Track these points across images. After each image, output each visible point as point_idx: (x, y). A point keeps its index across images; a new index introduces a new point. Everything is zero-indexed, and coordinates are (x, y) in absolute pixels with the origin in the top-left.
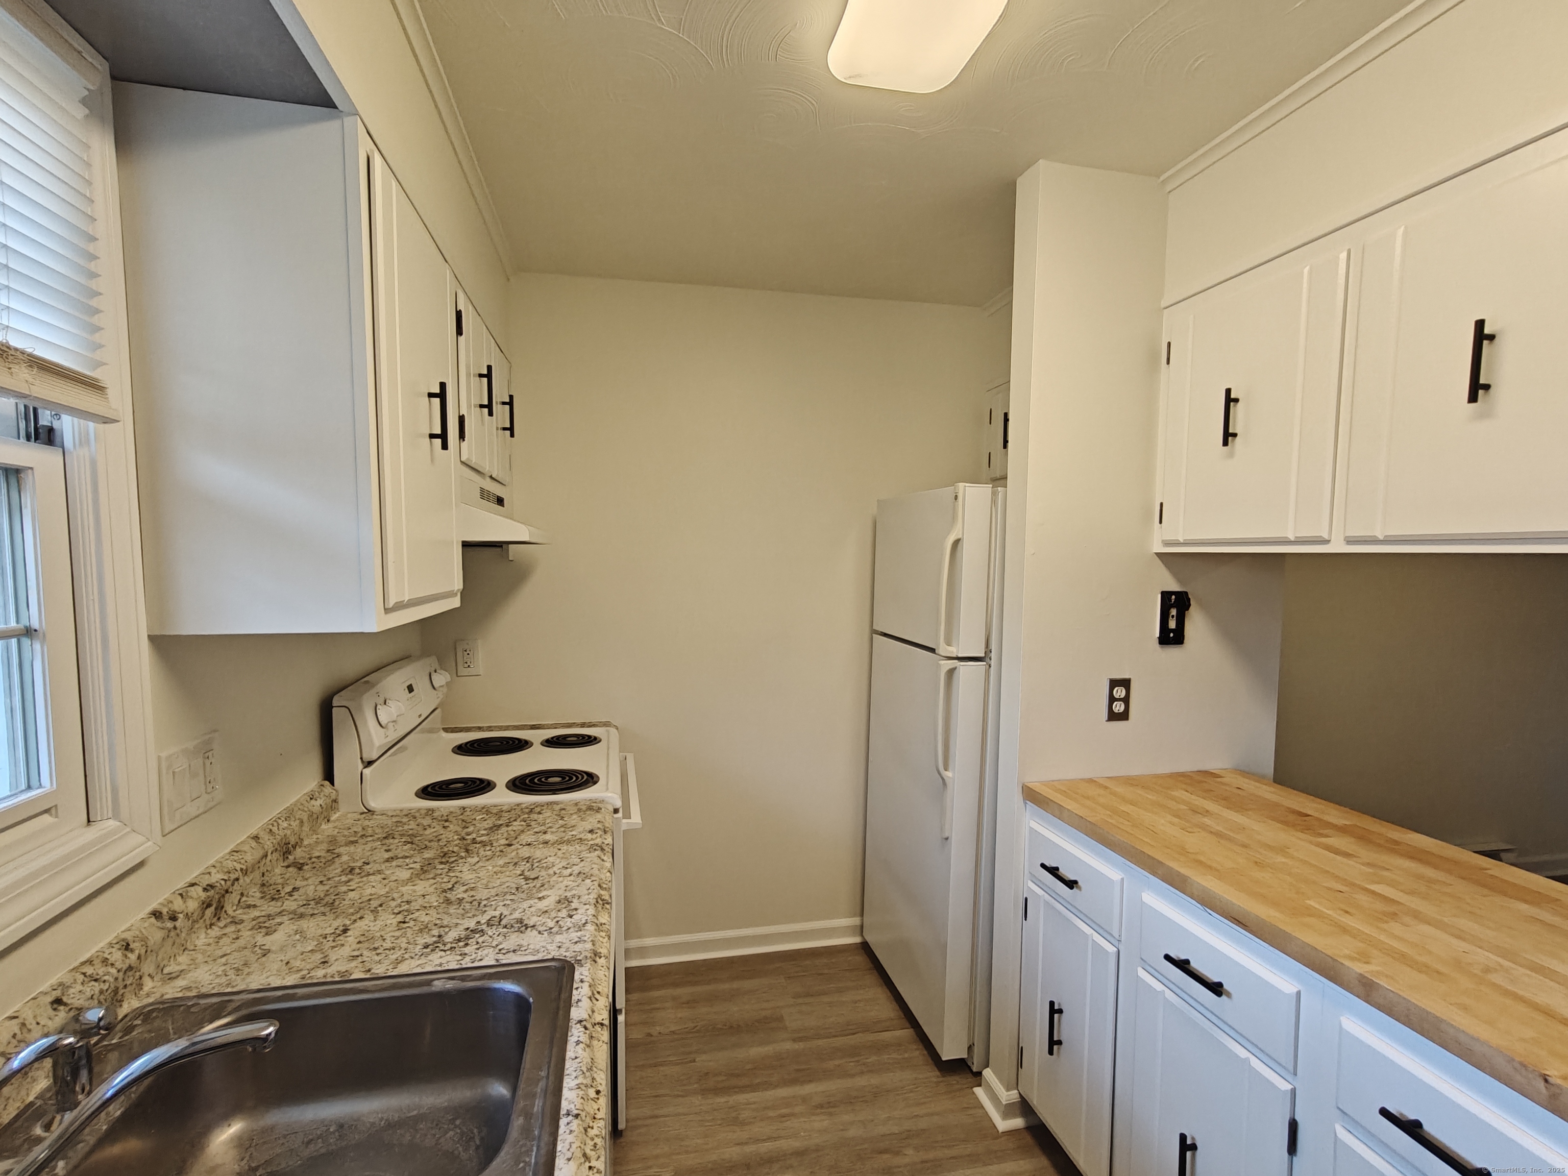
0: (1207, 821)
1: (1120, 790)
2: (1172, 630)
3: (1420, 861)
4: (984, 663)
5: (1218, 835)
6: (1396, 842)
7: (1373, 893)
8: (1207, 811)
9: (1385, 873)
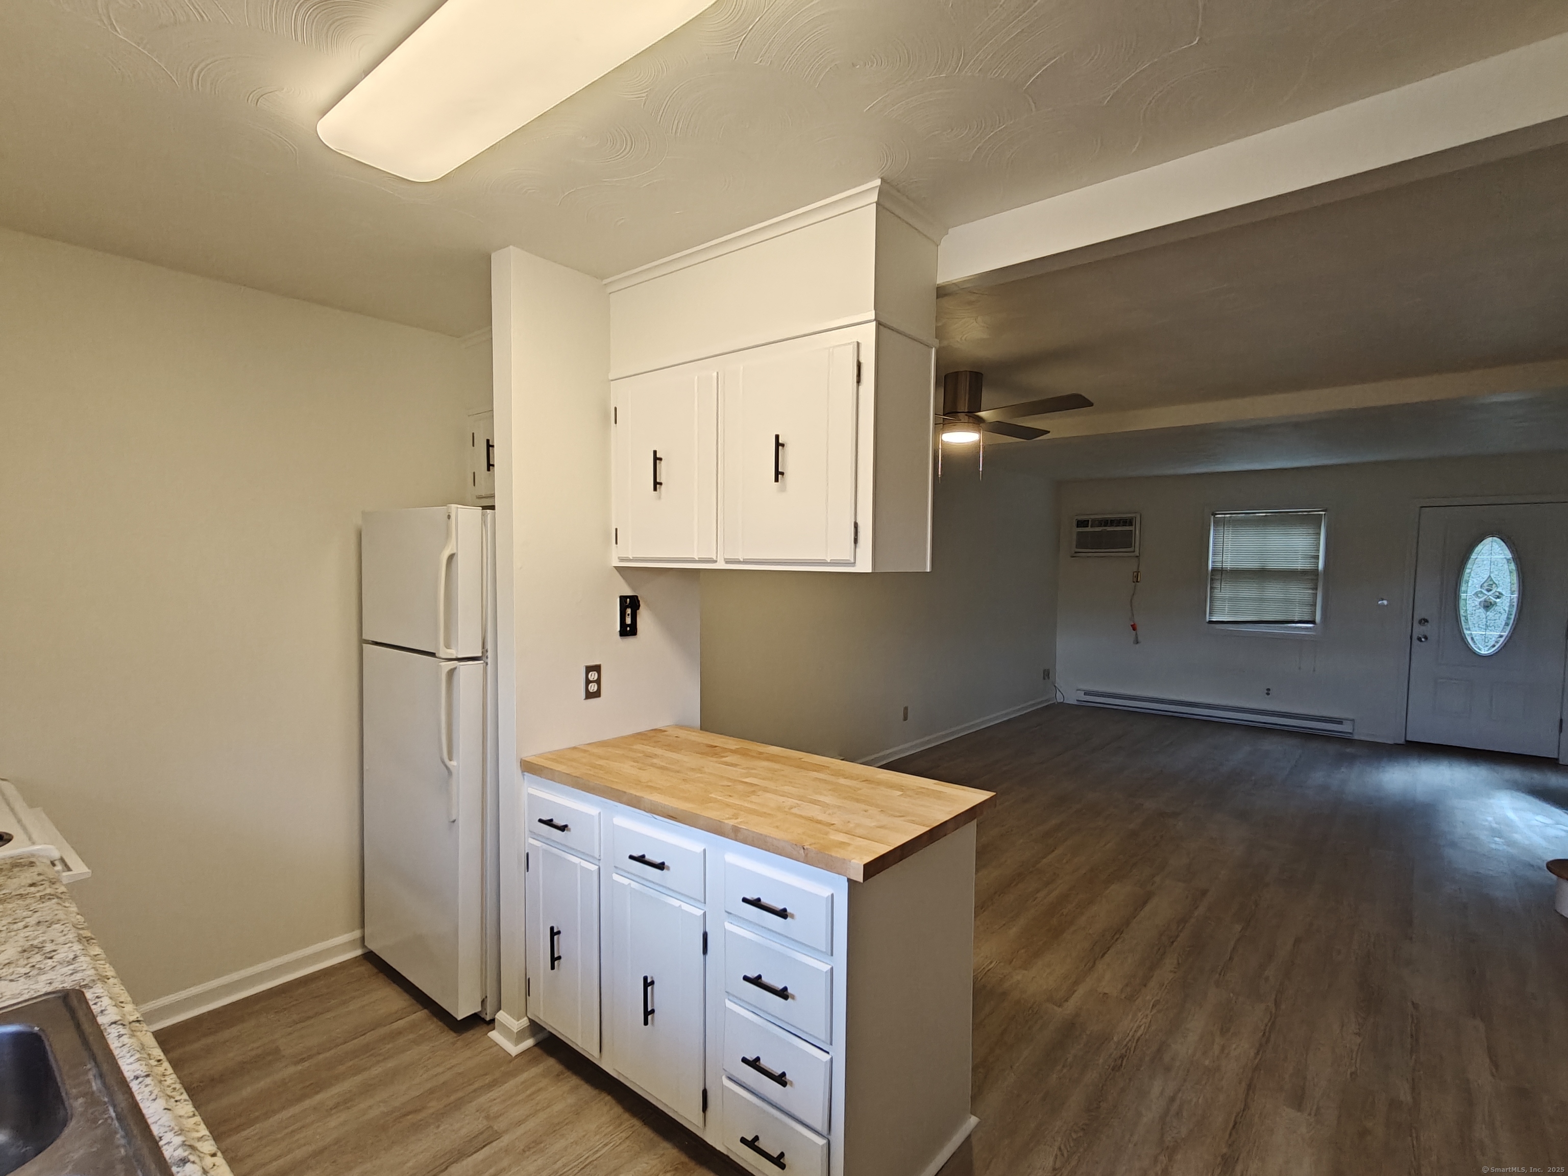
0: (655, 761)
1: (595, 751)
2: (628, 625)
3: (772, 761)
4: (482, 662)
5: (662, 768)
6: (761, 753)
7: (746, 783)
8: (656, 754)
9: (753, 771)
